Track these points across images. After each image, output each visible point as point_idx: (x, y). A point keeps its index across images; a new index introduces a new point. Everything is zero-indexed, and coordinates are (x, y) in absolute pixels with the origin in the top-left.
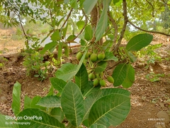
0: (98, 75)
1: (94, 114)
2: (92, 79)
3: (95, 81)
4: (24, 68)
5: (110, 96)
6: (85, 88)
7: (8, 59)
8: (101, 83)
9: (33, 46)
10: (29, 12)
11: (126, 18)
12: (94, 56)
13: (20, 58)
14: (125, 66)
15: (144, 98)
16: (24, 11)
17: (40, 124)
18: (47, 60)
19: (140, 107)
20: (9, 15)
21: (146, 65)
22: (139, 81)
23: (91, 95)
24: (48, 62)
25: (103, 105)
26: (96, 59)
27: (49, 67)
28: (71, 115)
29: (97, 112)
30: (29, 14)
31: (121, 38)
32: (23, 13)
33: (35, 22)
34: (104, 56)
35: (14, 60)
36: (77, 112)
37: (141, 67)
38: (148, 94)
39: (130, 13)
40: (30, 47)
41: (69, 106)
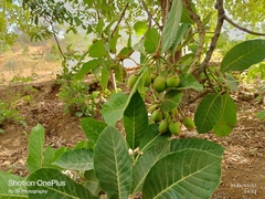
0: (167, 114)
1: (152, 185)
2: (157, 121)
3: (162, 125)
4: (61, 103)
5: (181, 154)
6: (142, 136)
7: (39, 88)
8: (171, 128)
9: (74, 69)
10: (66, 16)
11: (221, 13)
12: (159, 81)
13: (55, 87)
14: (219, 98)
15: (253, 150)
16: (59, 15)
17: (62, 195)
18: (95, 90)
19: (245, 165)
20: (36, 22)
21: (256, 95)
22: (245, 122)
23: (152, 149)
24: (96, 93)
25: (170, 169)
26: (163, 86)
27: (97, 101)
28: (111, 185)
29: (158, 181)
30: (66, 20)
31: (212, 48)
32: (57, 18)
33: (75, 32)
34: (178, 80)
35: (47, 90)
36: (121, 180)
37: (248, 99)
38: (260, 144)
39: (229, 9)
40: (70, 70)
41: (108, 169)
